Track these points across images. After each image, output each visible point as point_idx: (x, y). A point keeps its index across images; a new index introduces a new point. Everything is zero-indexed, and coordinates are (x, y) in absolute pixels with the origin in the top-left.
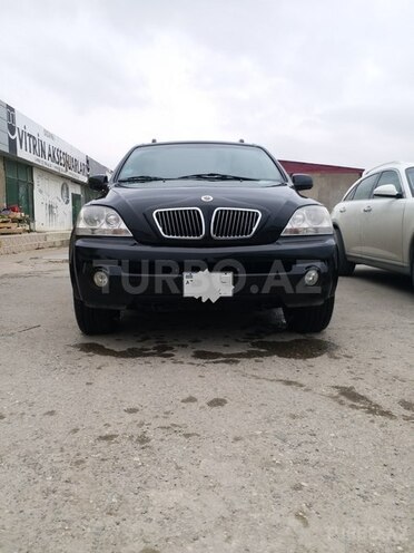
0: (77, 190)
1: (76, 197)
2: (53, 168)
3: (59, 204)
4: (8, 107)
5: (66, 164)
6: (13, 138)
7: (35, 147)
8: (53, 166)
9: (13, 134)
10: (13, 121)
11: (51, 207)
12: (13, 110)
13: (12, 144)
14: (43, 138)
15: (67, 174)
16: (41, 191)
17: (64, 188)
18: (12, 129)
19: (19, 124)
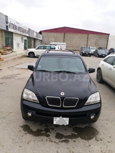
0: (26, 38)
1: (25, 40)
2: (19, 33)
3: (20, 43)
4: (6, 16)
5: (23, 32)
6: (7, 25)
7: (14, 27)
8: (19, 32)
9: (7, 24)
10: (7, 20)
11: (18, 44)
12: (7, 16)
13: (7, 27)
14: (16, 24)
15: (23, 34)
16: (15, 40)
17: (22, 38)
18: (7, 23)
19: (9, 21)
